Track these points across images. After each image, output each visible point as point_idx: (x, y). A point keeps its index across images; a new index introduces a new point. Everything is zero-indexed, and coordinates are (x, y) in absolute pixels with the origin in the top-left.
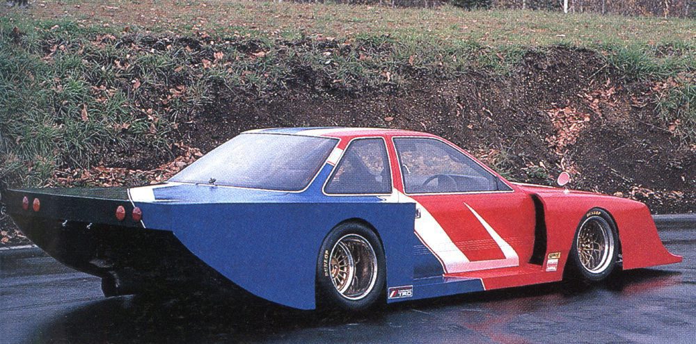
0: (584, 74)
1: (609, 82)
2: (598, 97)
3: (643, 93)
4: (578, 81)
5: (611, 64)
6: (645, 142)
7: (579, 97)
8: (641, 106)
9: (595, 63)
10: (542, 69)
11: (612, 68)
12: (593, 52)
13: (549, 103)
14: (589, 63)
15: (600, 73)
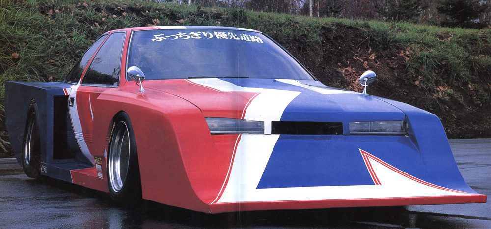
0: (353, 43)
1: (370, 49)
2: (367, 60)
3: (393, 58)
4: (351, 49)
5: (371, 37)
6: (404, 92)
7: (354, 59)
8: (395, 67)
9: (360, 36)
10: (330, 39)
11: (372, 40)
12: (358, 29)
13: (336, 64)
14: (356, 36)
15: (364, 43)
